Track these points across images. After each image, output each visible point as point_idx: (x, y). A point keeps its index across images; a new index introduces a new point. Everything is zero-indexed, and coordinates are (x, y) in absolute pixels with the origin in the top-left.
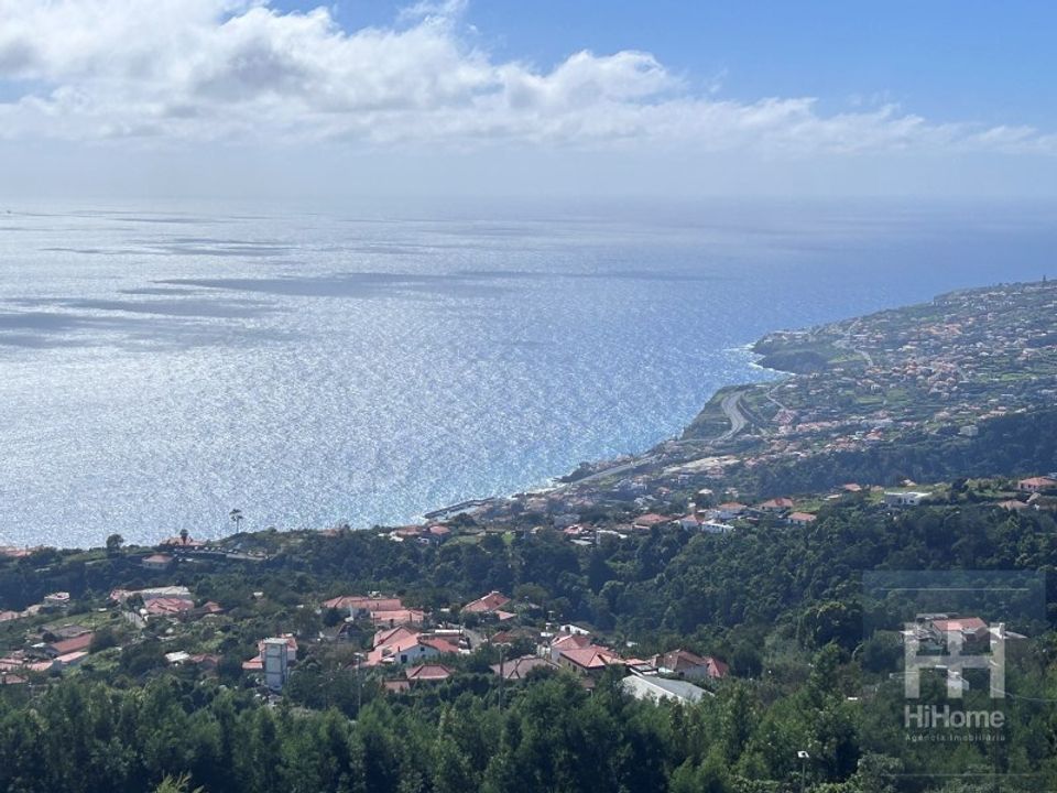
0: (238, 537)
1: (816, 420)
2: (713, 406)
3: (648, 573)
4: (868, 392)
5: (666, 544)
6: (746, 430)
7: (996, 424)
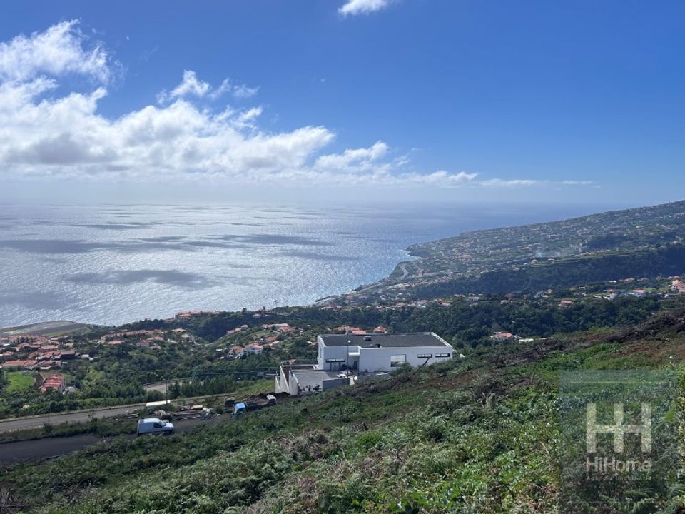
0: (277, 308)
1: (429, 272)
2: (398, 268)
3: (403, 319)
4: (444, 264)
5: (407, 311)
6: (408, 275)
7: (486, 274)
